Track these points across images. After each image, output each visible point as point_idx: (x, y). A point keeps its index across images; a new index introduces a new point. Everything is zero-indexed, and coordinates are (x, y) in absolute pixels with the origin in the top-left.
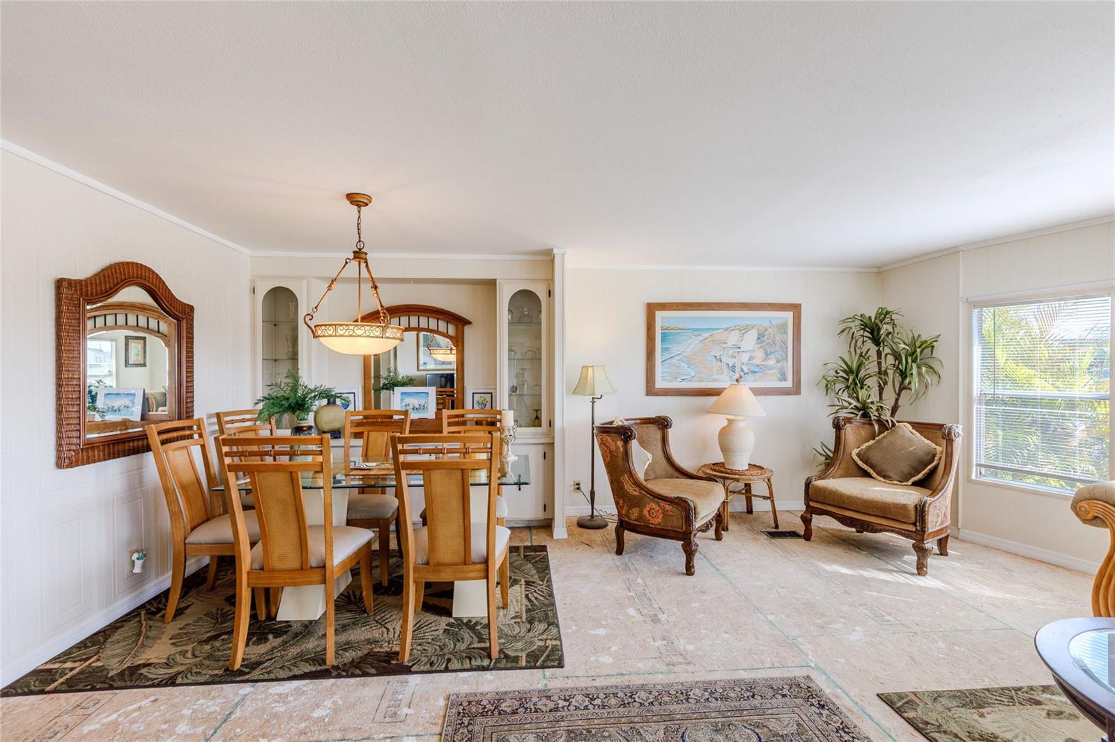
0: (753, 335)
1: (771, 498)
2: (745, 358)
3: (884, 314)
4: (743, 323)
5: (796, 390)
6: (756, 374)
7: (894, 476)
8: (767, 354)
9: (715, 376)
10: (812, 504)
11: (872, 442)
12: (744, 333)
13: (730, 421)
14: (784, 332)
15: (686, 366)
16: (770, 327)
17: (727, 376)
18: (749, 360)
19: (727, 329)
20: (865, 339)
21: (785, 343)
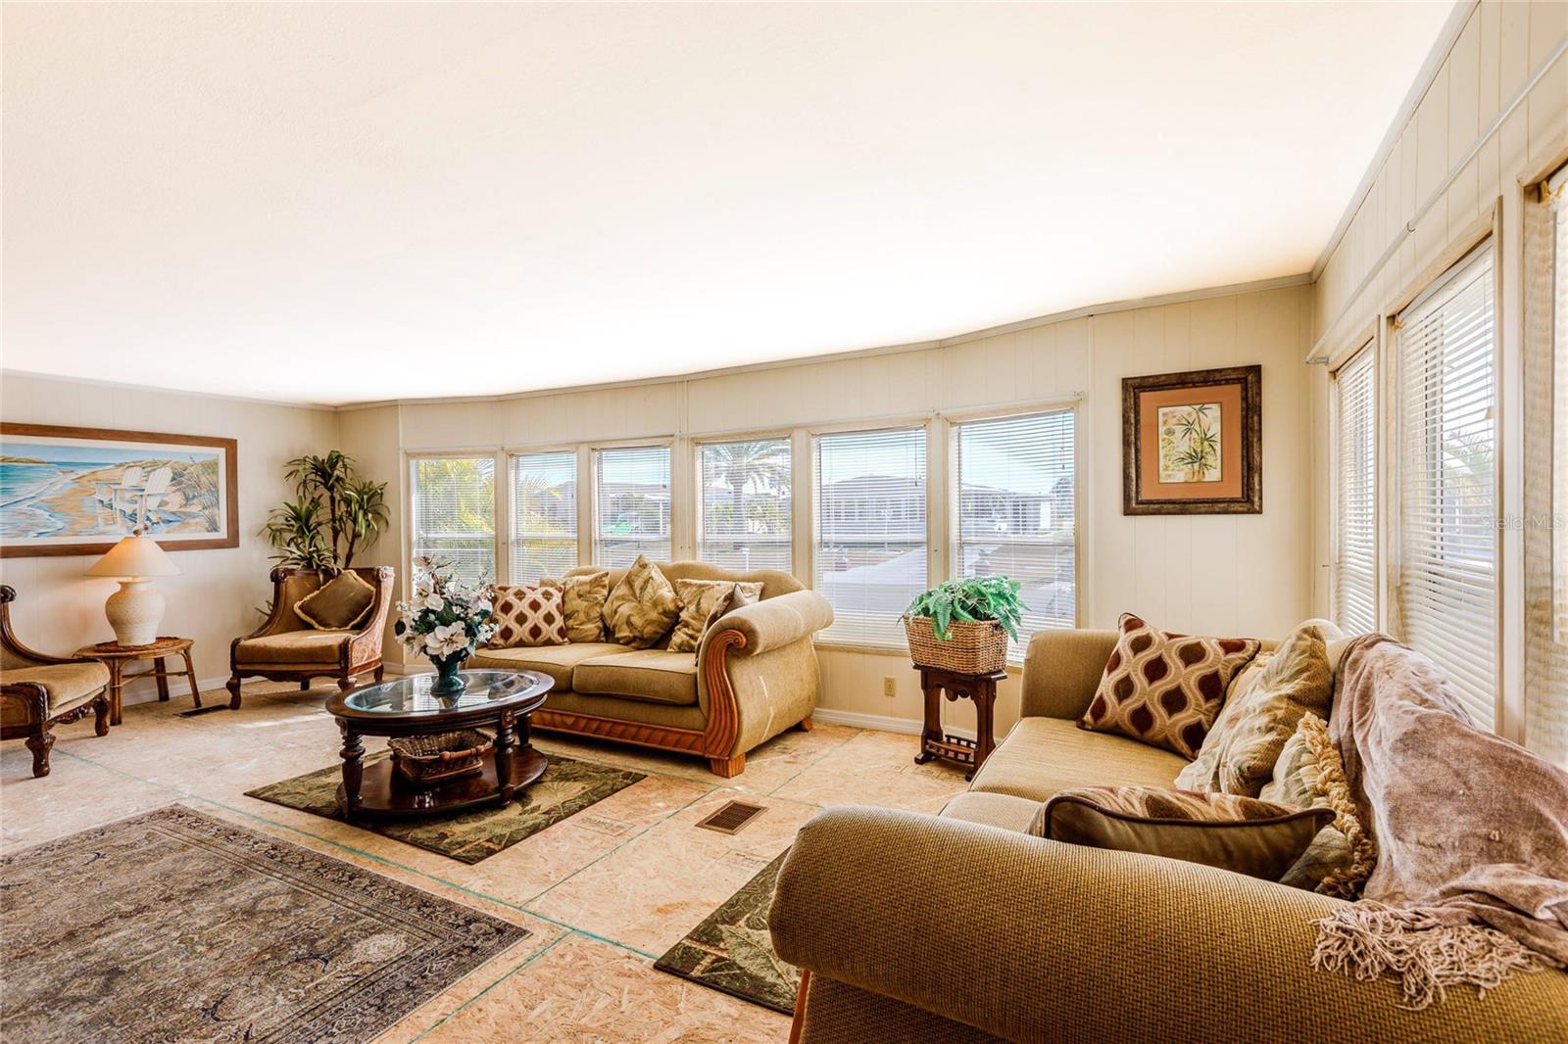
0: (164, 475)
1: (190, 672)
2: (153, 503)
3: (335, 459)
4: (149, 459)
5: (233, 541)
6: (171, 524)
7: (332, 623)
8: (187, 499)
9: (102, 528)
10: (239, 667)
11: (317, 592)
12: (149, 472)
13: (124, 585)
14: (213, 472)
15: (46, 515)
16: (192, 466)
17: (122, 526)
18: (159, 506)
19: (121, 465)
20: (318, 484)
21: (215, 486)
